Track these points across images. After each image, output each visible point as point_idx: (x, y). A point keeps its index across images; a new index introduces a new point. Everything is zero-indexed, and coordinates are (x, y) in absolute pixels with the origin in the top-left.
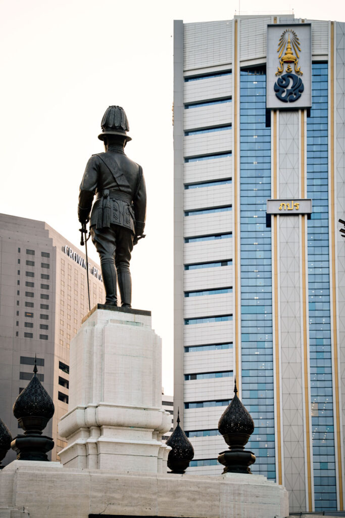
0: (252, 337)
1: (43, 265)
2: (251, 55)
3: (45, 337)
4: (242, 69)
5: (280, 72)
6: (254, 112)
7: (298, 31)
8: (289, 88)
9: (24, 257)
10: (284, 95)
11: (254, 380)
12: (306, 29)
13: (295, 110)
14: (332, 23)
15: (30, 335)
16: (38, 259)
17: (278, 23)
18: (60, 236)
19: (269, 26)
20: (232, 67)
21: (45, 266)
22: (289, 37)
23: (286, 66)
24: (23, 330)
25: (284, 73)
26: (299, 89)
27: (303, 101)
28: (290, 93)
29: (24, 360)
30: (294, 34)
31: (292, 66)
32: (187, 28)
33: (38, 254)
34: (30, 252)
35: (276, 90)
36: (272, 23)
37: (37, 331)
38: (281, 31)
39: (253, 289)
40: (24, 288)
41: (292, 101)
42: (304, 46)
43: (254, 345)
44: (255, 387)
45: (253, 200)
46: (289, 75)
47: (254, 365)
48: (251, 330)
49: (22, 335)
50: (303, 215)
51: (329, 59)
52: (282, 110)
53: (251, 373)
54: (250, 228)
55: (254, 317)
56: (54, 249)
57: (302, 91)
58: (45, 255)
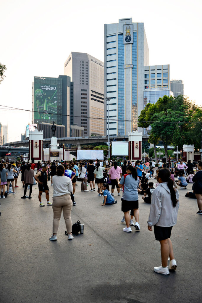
0: (121, 96)
1: (86, 65)
2: (120, 31)
3: (87, 84)
4: (118, 34)
5: (126, 35)
6: (121, 44)
7: (130, 25)
8: (128, 39)
9: (82, 63)
10: (127, 41)
11: (121, 105)
12: (132, 25)
13: (130, 44)
14: (138, 23)
15: (83, 84)
16: (85, 64)
17: (126, 24)
18: (91, 56)
19: (124, 25)
20: (116, 34)
21: (87, 65)
22: (128, 27)
23: (127, 34)
24: (82, 82)
25: (127, 35)
26: (130, 39)
27: (131, 42)
28: (128, 40)
29: (82, 90)
30: (129, 26)
31: (129, 34)
32: (107, 25)
33: (85, 62)
34: (83, 62)
35: (125, 39)
36: (124, 24)
37: (85, 83)
38: (126, 26)
39: (121, 85)
40: (82, 72)
41: (129, 42)
42: (131, 29)
43: (121, 97)
44: (121, 107)
45: (121, 65)
46: (128, 36)
47: (121, 102)
48: (120, 94)
49: (81, 84)
50: (131, 68)
51: (137, 31)
52: (127, 44)
53: (120, 104)
54: (120, 71)
55: (121, 91)
56: (89, 61)
57: (131, 39)
58: (87, 62)
